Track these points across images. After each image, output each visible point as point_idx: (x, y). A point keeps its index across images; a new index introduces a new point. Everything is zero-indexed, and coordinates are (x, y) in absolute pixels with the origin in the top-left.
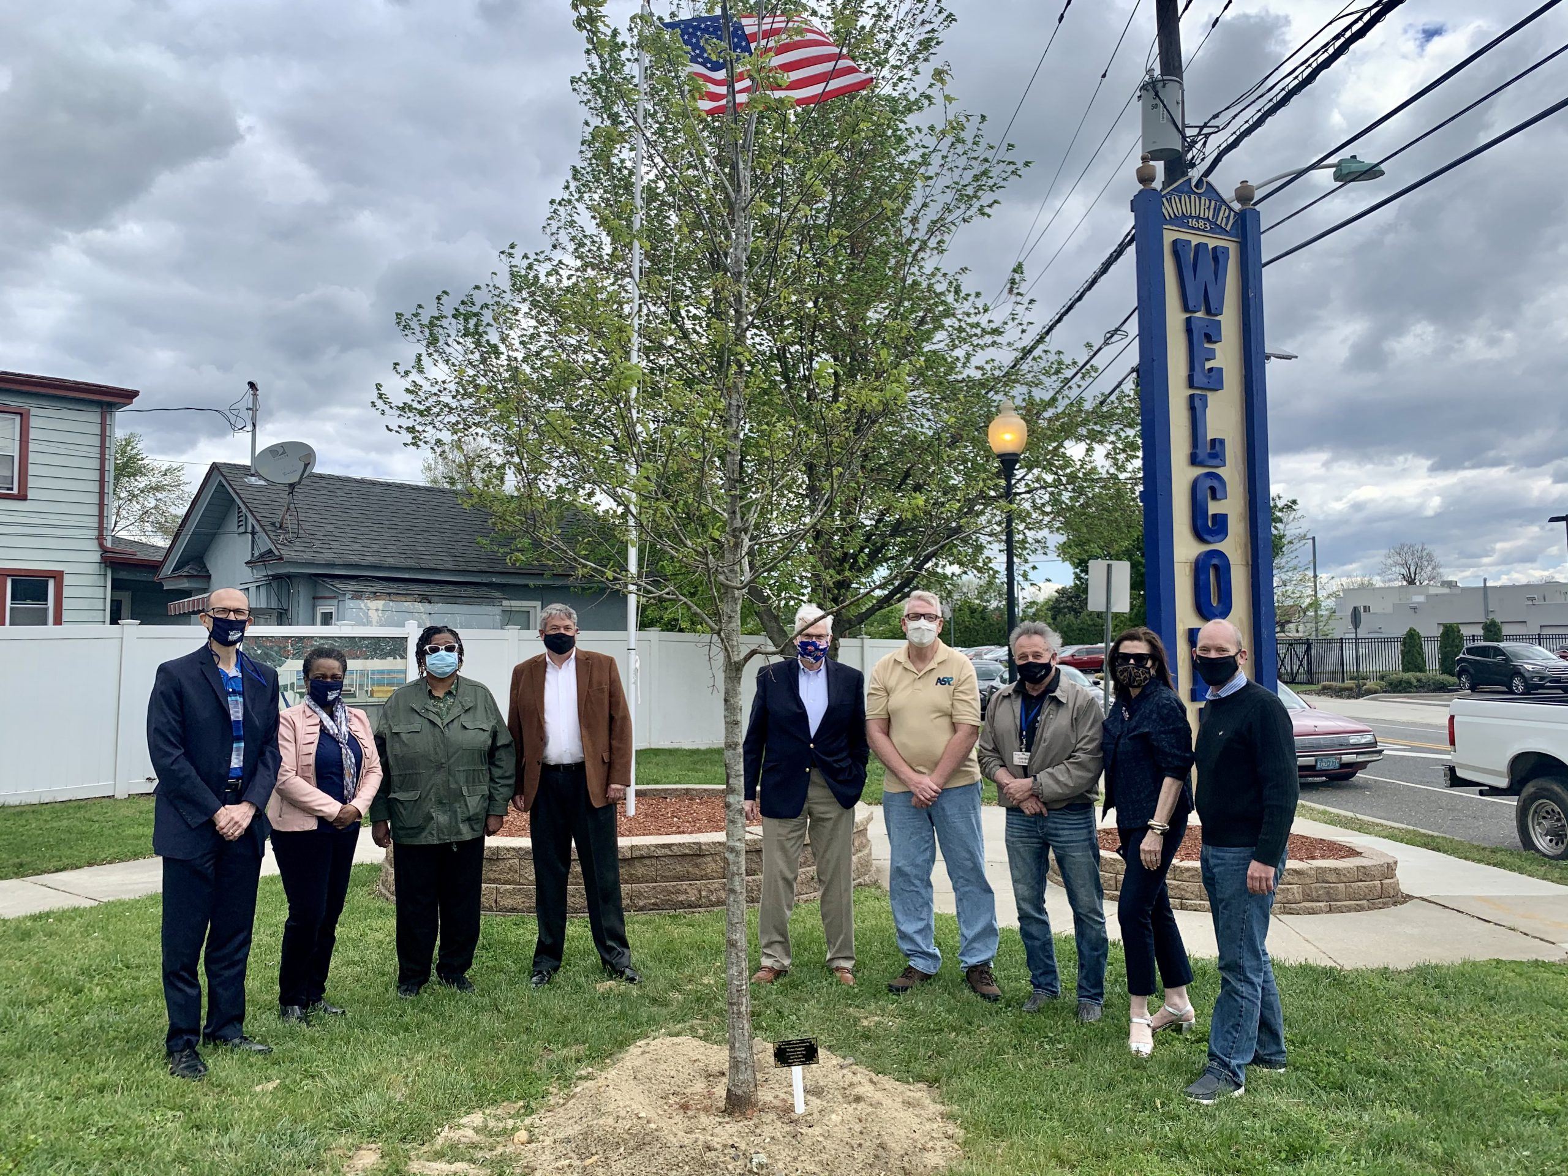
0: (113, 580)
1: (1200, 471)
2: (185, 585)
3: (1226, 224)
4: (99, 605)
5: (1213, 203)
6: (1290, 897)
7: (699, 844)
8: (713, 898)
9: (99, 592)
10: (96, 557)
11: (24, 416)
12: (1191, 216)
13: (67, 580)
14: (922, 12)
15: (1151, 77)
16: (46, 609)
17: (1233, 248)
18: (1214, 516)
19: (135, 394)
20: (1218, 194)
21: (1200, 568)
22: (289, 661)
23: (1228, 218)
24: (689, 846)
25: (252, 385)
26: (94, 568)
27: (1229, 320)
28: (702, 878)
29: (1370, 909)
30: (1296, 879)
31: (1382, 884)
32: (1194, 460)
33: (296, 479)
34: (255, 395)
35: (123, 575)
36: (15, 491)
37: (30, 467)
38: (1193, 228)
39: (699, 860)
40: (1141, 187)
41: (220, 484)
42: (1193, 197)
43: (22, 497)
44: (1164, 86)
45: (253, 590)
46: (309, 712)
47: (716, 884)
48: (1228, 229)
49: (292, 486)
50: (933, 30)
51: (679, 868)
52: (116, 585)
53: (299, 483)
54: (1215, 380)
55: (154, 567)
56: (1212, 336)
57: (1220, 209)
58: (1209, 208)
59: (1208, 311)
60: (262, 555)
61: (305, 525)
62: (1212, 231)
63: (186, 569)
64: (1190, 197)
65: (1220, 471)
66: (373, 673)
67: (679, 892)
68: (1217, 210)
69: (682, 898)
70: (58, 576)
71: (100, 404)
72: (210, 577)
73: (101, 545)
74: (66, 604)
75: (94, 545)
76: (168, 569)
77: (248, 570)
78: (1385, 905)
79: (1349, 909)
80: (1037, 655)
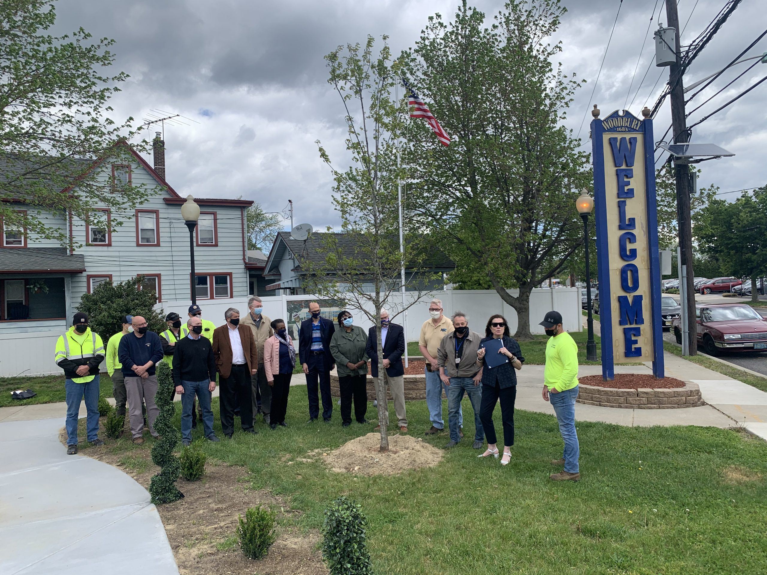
0: (249, 275)
1: (624, 232)
2: (272, 278)
3: (636, 127)
4: (245, 284)
5: (629, 119)
6: (642, 402)
7: (416, 378)
8: (421, 397)
9: (245, 280)
10: (243, 266)
11: (215, 214)
12: (618, 127)
13: (234, 276)
14: (550, 9)
15: (661, 27)
16: (227, 287)
17: (639, 137)
18: (630, 250)
19: (252, 202)
20: (632, 115)
21: (623, 272)
22: (303, 309)
23: (637, 125)
24: (412, 378)
25: (290, 201)
26: (243, 271)
27: (638, 168)
28: (417, 390)
29: (678, 408)
30: (645, 395)
31: (686, 399)
32: (621, 228)
33: (306, 238)
34: (291, 205)
35: (253, 272)
36: (214, 243)
37: (218, 234)
38: (619, 131)
39: (416, 384)
40: (594, 118)
41: (281, 240)
42: (619, 119)
43: (216, 245)
44: (665, 32)
45: (294, 281)
46: (276, 339)
47: (422, 392)
48: (637, 129)
49: (305, 241)
50: (557, 16)
51: (409, 386)
52: (251, 276)
53: (307, 239)
54: (631, 193)
55: (262, 269)
56: (629, 174)
57: (633, 121)
58: (627, 122)
59: (627, 166)
60: (296, 267)
61: (311, 255)
62: (629, 131)
63: (272, 272)
64: (617, 119)
65: (634, 232)
66: (333, 312)
67: (409, 394)
68: (631, 122)
69: (410, 396)
70: (230, 274)
71: (240, 207)
72: (281, 274)
73: (244, 262)
74: (234, 285)
75: (242, 262)
76: (266, 271)
77: (293, 272)
78: (687, 407)
79: (668, 408)
80: (462, 324)
